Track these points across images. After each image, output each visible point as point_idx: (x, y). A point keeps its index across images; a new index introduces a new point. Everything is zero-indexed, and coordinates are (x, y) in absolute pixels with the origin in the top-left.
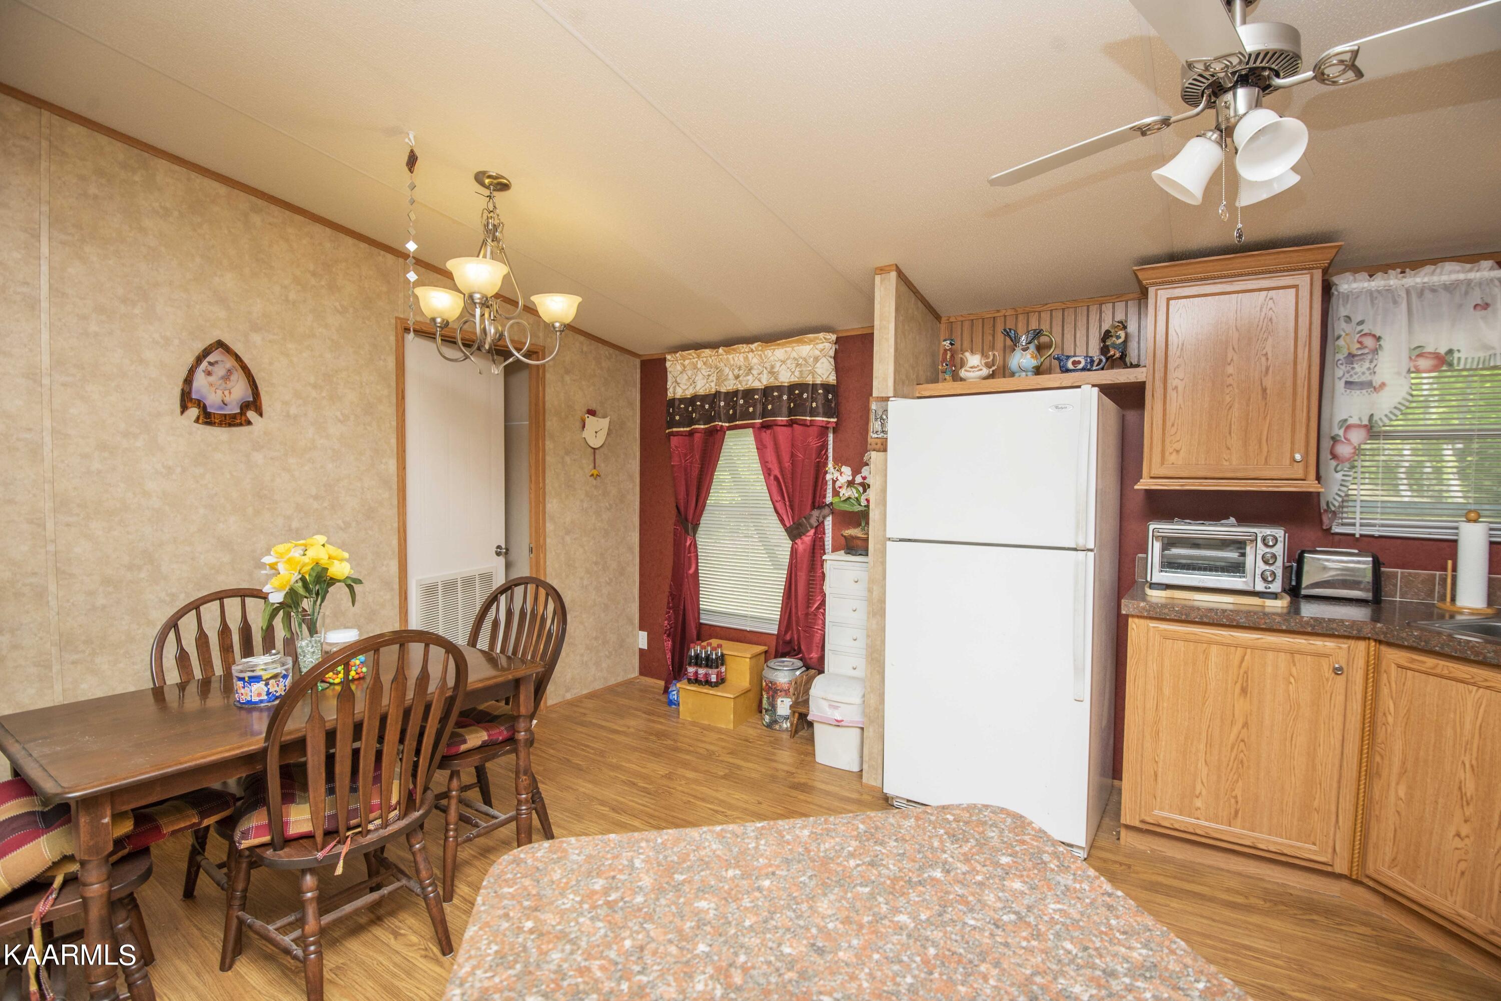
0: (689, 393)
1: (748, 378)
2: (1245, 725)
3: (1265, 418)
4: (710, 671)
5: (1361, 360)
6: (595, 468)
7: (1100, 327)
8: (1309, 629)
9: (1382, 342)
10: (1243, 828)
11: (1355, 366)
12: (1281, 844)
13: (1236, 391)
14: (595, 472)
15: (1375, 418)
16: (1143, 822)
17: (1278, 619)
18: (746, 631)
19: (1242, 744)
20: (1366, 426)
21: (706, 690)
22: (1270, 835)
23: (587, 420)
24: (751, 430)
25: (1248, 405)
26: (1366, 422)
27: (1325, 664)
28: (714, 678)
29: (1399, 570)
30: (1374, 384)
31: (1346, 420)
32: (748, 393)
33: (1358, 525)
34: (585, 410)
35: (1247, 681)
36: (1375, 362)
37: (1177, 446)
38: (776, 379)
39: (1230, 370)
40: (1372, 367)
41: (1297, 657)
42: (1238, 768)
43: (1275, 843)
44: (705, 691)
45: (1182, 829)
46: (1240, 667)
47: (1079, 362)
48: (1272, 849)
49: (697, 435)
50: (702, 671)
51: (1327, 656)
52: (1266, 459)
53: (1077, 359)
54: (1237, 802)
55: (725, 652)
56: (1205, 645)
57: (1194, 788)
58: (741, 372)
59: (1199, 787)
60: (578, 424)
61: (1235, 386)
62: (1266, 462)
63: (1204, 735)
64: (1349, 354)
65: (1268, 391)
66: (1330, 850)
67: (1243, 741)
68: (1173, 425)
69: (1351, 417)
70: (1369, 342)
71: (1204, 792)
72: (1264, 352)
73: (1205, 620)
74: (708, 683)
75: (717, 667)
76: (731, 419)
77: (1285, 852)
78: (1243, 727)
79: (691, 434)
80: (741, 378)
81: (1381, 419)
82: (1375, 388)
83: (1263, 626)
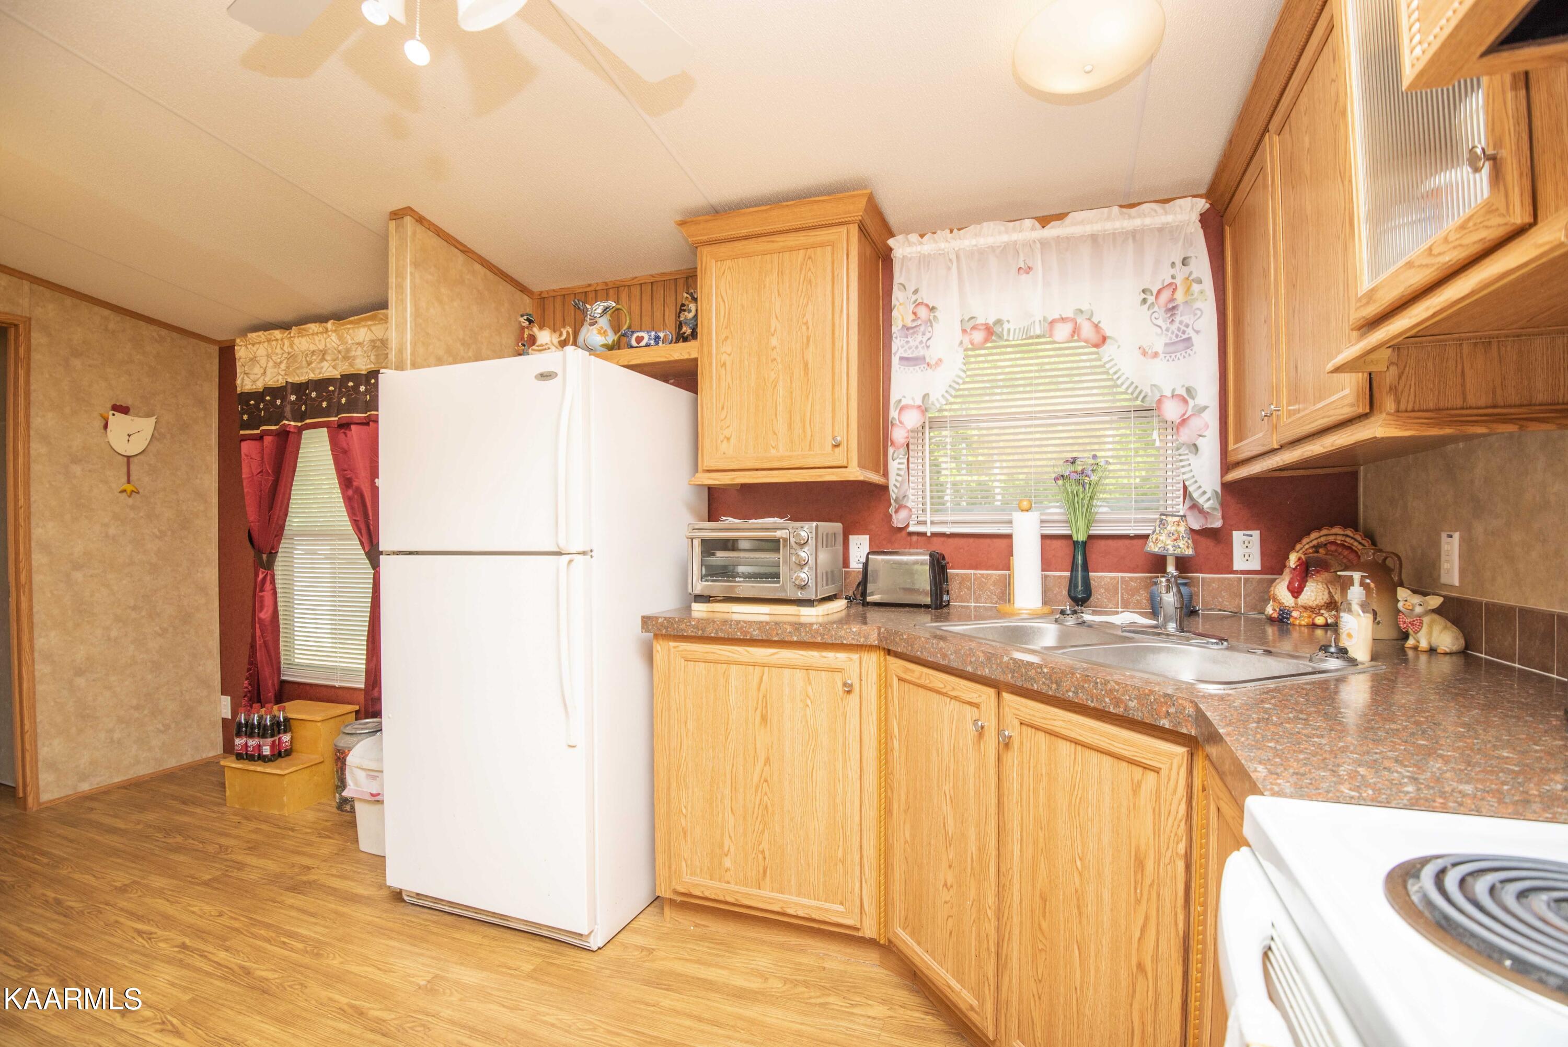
0: (259, 386)
1: (322, 364)
2: (767, 761)
3: (807, 397)
4: (262, 741)
5: (914, 333)
6: (129, 482)
7: (676, 299)
8: (819, 639)
9: (937, 314)
10: (772, 890)
11: (910, 339)
12: (808, 907)
13: (780, 366)
14: (129, 488)
15: (932, 398)
16: (676, 892)
17: (789, 629)
18: (334, 687)
19: (765, 785)
20: (919, 407)
21: (259, 767)
22: (798, 896)
23: (111, 420)
24: (324, 430)
25: (791, 382)
26: (919, 402)
27: (838, 679)
28: (266, 751)
29: (973, 572)
30: (928, 360)
31: (900, 401)
32: (321, 384)
33: (929, 523)
34: (109, 406)
35: (766, 707)
36: (928, 335)
37: (727, 433)
38: (351, 365)
39: (774, 341)
40: (924, 340)
41: (812, 673)
42: (763, 816)
43: (803, 906)
44: (259, 769)
45: (713, 897)
46: (759, 689)
47: (642, 338)
48: (801, 914)
49: (268, 440)
50: (252, 743)
51: (839, 670)
52: (810, 445)
53: (640, 334)
54: (764, 858)
55: (290, 716)
56: (725, 666)
57: (723, 844)
58: (314, 357)
59: (727, 842)
60: (99, 423)
61: (779, 359)
62: (810, 449)
63: (729, 776)
64: (904, 326)
65: (810, 366)
66: (857, 911)
67: (766, 781)
68: (723, 408)
69: (904, 397)
70: (923, 312)
71: (732, 848)
72: (805, 320)
73: (721, 635)
74: (262, 758)
75: (272, 736)
76: (301, 417)
77: (814, 916)
78: (765, 765)
79: (260, 438)
80: (313, 365)
81: (938, 400)
82: (928, 364)
83: (776, 639)
